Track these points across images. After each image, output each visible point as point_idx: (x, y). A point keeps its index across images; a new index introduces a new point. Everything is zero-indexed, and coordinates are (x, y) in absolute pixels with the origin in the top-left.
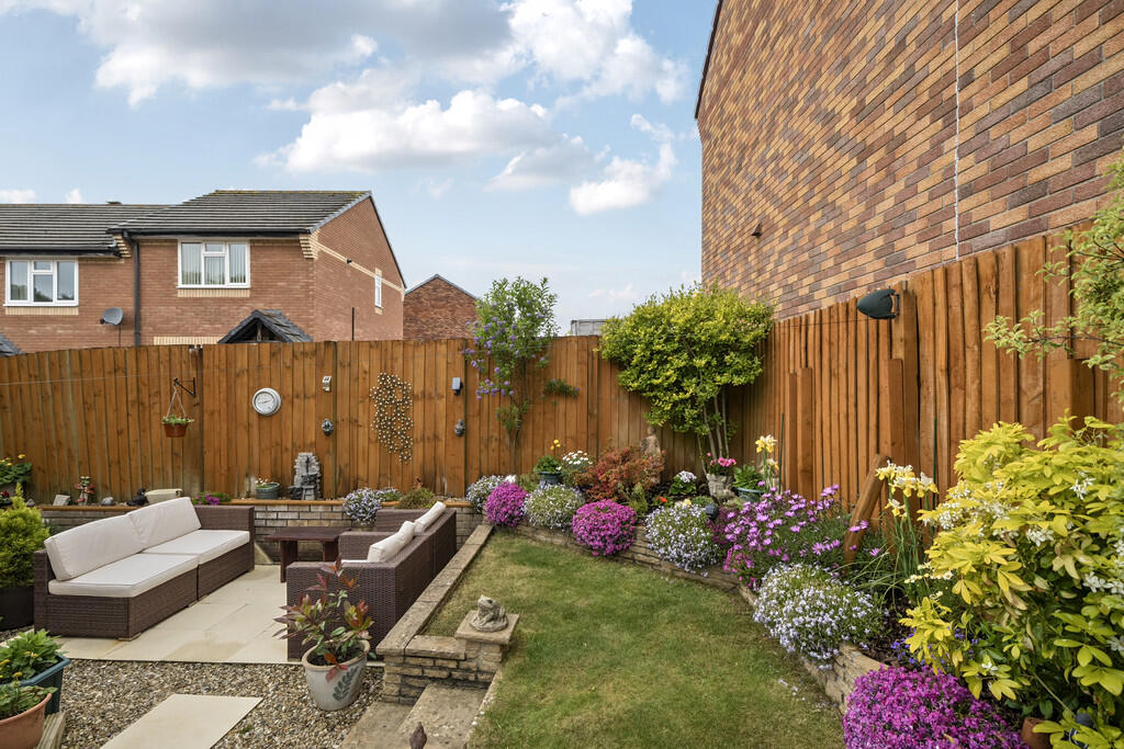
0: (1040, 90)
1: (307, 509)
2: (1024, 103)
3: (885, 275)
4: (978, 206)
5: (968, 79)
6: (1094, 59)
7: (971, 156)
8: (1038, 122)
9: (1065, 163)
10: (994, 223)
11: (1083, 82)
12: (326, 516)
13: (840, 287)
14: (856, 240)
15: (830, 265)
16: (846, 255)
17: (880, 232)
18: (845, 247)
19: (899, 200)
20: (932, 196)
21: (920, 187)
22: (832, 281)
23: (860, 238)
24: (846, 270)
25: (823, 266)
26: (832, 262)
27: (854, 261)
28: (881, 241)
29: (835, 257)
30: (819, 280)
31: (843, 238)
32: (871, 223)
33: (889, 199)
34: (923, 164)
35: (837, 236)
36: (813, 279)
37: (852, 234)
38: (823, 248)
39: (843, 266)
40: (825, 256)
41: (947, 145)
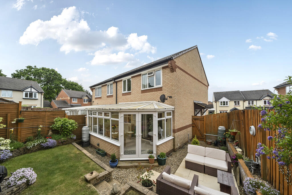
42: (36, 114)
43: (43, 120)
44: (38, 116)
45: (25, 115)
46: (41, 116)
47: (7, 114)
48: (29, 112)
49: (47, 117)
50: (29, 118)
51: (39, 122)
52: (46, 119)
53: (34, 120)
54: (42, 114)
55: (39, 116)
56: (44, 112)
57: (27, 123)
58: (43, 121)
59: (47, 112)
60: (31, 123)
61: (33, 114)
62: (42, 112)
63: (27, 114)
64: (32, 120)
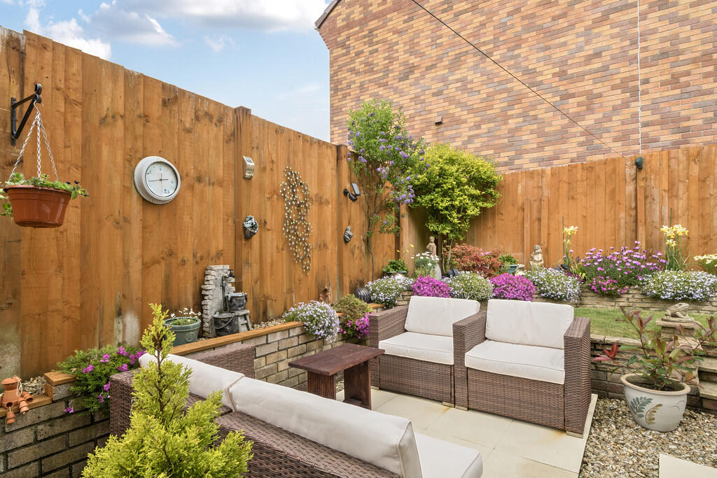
0: (686, 95)
1: (263, 341)
2: (679, 98)
3: (586, 154)
4: (653, 131)
5: (646, 81)
6: (710, 92)
7: (650, 111)
8: (686, 106)
9: (700, 122)
10: (662, 138)
11: (706, 98)
12: (284, 345)
13: (543, 159)
14: (559, 137)
15: (532, 147)
16: (549, 143)
17: (582, 134)
18: (548, 139)
19: (598, 122)
20: (623, 123)
21: (614, 118)
22: (535, 155)
23: (563, 136)
24: (549, 151)
25: (524, 147)
26: (535, 146)
27: (558, 147)
28: (583, 139)
29: (538, 143)
30: (520, 154)
31: (546, 135)
32: (574, 130)
33: (589, 121)
34: (616, 109)
35: (540, 133)
36: (513, 153)
37: (555, 133)
38: (524, 138)
39: (546, 148)
40: (527, 142)
41: (633, 104)
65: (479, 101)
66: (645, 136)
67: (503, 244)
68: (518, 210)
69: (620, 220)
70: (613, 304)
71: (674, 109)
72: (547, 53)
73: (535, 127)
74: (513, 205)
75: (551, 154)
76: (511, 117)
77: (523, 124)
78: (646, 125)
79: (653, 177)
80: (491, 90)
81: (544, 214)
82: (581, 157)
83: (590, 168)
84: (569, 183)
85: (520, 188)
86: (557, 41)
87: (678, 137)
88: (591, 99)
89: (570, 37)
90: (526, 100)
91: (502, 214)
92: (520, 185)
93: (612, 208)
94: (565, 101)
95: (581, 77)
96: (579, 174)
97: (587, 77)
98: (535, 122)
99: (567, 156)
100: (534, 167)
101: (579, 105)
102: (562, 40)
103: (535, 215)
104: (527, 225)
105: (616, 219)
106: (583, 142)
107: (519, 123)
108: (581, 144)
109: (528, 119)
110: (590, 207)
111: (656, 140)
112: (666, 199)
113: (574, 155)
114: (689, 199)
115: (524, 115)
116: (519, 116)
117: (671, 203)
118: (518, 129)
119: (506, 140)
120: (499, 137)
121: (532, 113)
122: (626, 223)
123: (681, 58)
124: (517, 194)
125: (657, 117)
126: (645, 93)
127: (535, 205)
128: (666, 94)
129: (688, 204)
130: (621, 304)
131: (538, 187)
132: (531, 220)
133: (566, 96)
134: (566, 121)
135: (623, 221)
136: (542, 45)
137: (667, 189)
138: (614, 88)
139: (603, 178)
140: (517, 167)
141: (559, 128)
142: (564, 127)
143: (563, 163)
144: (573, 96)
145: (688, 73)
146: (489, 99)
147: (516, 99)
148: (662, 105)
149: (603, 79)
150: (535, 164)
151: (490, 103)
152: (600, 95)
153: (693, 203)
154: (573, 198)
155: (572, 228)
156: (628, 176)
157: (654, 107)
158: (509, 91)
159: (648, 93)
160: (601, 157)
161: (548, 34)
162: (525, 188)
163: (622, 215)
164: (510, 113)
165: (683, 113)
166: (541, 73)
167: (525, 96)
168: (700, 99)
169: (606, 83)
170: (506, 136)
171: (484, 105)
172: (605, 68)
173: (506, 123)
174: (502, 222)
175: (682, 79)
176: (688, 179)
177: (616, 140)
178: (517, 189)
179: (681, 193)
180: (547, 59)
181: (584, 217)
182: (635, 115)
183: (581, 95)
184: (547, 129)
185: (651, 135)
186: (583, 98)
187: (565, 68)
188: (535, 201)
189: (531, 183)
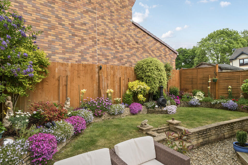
3: (81, 60)
5: (98, 40)
7: (100, 51)
8: (108, 52)
10: (103, 60)
14: (71, 51)
15: (60, 52)
16: (67, 52)
17: (80, 52)
18: (67, 50)
19: (85, 49)
20: (92, 52)
21: (90, 49)
22: (61, 56)
23: (72, 51)
24: (67, 55)
25: (56, 51)
26: (61, 52)
27: (71, 55)
28: (80, 54)
29: (63, 51)
30: (54, 53)
31: (66, 48)
32: (77, 49)
33: (82, 48)
34: (91, 47)
35: (64, 47)
36: (50, 52)
37: (70, 49)
38: (56, 47)
39: (66, 54)
40: (58, 49)
41: (95, 47)
42: (230, 75)
43: (237, 81)
44: (232, 77)
45: (221, 76)
46: (235, 76)
47: (208, 76)
48: (224, 73)
49: (242, 78)
50: (224, 79)
51: (233, 84)
52: (240, 80)
53: (229, 81)
54: (236, 74)
55: (234, 77)
56: (238, 73)
57: (223, 84)
58: (238, 83)
59: (242, 73)
60: (226, 84)
61: (227, 75)
62: (236, 73)
63: (222, 75)
64: (227, 81)
65: (31, 19)
66: (98, 58)
67: (47, 97)
68: (56, 80)
69: (94, 87)
70: (100, 119)
71: (105, 52)
72: (66, 13)
73: (61, 43)
74: (53, 78)
75: (68, 57)
76: (50, 35)
77: (56, 40)
78: (99, 55)
79: (103, 73)
80: (39, 17)
81: (69, 83)
82: (79, 61)
83: (85, 66)
84: (78, 71)
85: (57, 70)
86: (70, 11)
87: (106, 61)
88: (83, 40)
89: (75, 12)
90: (57, 30)
91: (47, 82)
92: (57, 68)
93: (92, 82)
94: (74, 37)
95: (79, 30)
96: (81, 68)
97: (82, 31)
98: (62, 41)
99: (74, 59)
100: (61, 61)
101: (79, 40)
102: (73, 11)
103: (64, 83)
104: (61, 88)
105: (93, 87)
106: (80, 55)
107: (54, 39)
108: (79, 56)
109: (58, 38)
110: (85, 81)
111: (101, 61)
112: (106, 80)
113: (77, 60)
114: (111, 81)
115: (56, 36)
116: (54, 35)
117: (107, 81)
118: (53, 41)
119: (47, 45)
120: (43, 42)
121: (60, 36)
122: (96, 88)
123: (107, 37)
124: (55, 72)
125: (101, 53)
126: (98, 44)
127: (64, 79)
128: (103, 46)
129: (111, 82)
130: (103, 118)
131: (66, 71)
132: (62, 85)
133: (74, 35)
134: (74, 45)
135: (95, 87)
136: (64, 9)
137: (106, 77)
138: (90, 39)
139: (89, 71)
140: (53, 59)
141: (71, 47)
142: (73, 47)
143: (73, 61)
144: (76, 36)
145: (108, 42)
146: (37, 21)
147: (52, 27)
148: (102, 50)
149: (87, 34)
150: (62, 60)
151: (38, 23)
152: (85, 40)
153: (112, 82)
154: (79, 77)
155: (84, 90)
156: (96, 71)
157: (100, 49)
158: (49, 22)
159: (99, 44)
160: (86, 63)
161: (67, 6)
162: (59, 70)
163: (95, 85)
164: (49, 32)
165: (107, 54)
166: (64, 21)
167: (57, 27)
168: (111, 51)
169: (88, 36)
170: (47, 43)
171: (34, 23)
172: (87, 30)
173: (47, 37)
174: (48, 86)
175: (107, 44)
176: (111, 74)
177: (91, 57)
178: (55, 70)
179: (109, 79)
180: (67, 16)
181: (83, 85)
182: (96, 50)
183: (79, 36)
184: (67, 46)
185: (100, 58)
186: (80, 38)
187: (74, 23)
188: (64, 77)
189: (62, 68)
